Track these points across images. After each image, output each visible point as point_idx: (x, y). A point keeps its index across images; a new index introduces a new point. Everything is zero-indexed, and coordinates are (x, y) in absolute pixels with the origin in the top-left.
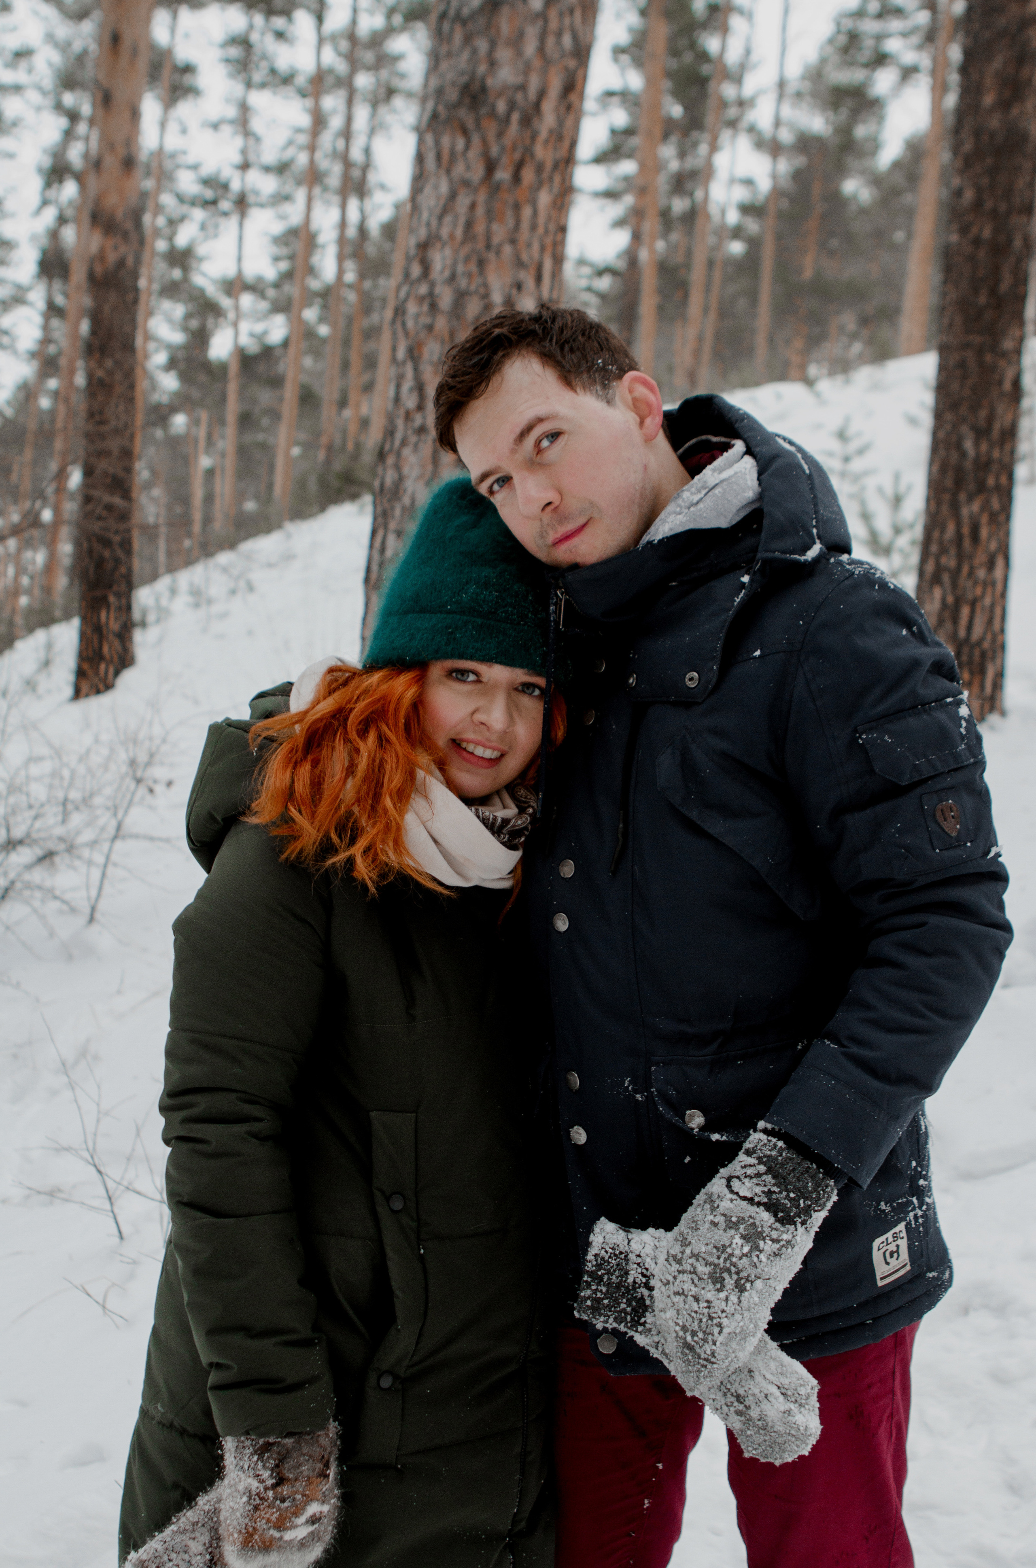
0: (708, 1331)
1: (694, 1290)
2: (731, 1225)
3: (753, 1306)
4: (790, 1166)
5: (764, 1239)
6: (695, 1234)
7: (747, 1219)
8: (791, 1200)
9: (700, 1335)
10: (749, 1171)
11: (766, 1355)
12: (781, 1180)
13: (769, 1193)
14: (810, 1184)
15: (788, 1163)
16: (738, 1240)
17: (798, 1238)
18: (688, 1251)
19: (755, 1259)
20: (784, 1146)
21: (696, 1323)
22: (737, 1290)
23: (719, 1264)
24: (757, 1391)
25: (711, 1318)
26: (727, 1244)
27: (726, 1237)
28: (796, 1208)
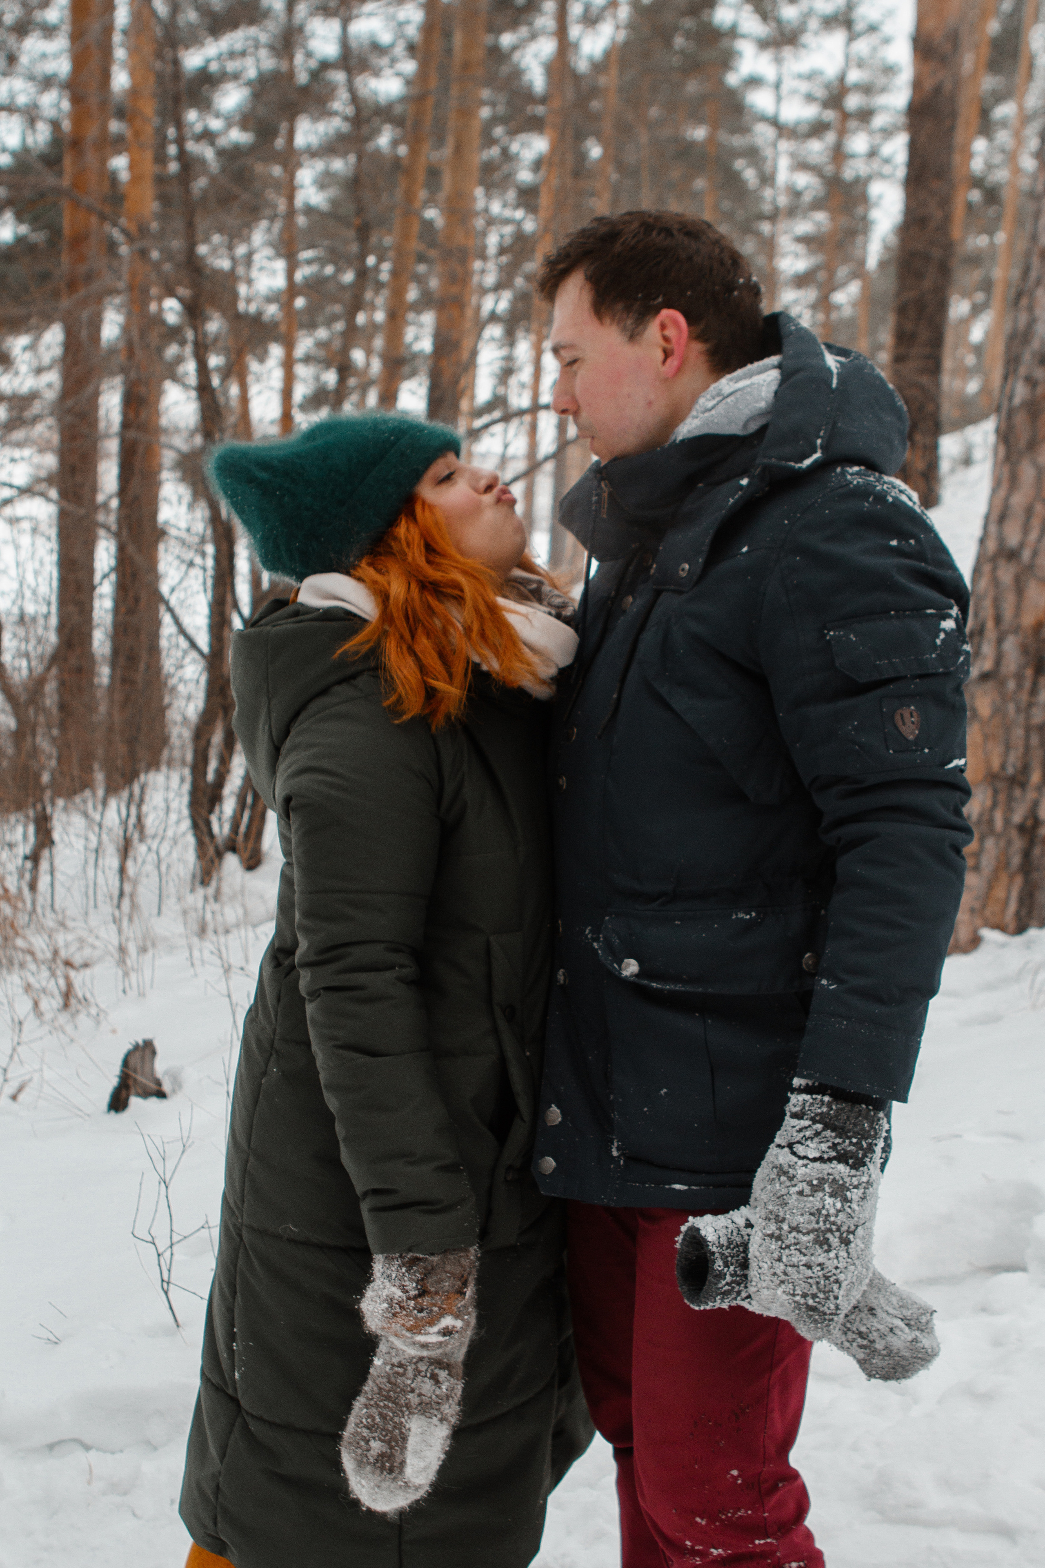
0: (827, 1289)
1: (804, 1259)
2: (816, 1189)
3: (860, 1253)
4: (844, 1117)
5: (848, 1190)
6: (786, 1208)
7: (826, 1177)
8: (854, 1144)
9: (821, 1295)
10: (808, 1133)
11: (886, 1291)
12: (841, 1132)
13: (834, 1146)
14: (866, 1125)
15: (840, 1114)
16: (829, 1201)
17: (873, 1176)
18: (785, 1227)
19: (849, 1210)
20: (830, 1099)
21: (814, 1287)
22: (843, 1245)
23: (820, 1228)
24: (880, 1327)
25: (827, 1278)
26: (821, 1207)
27: (817, 1201)
28: (861, 1150)
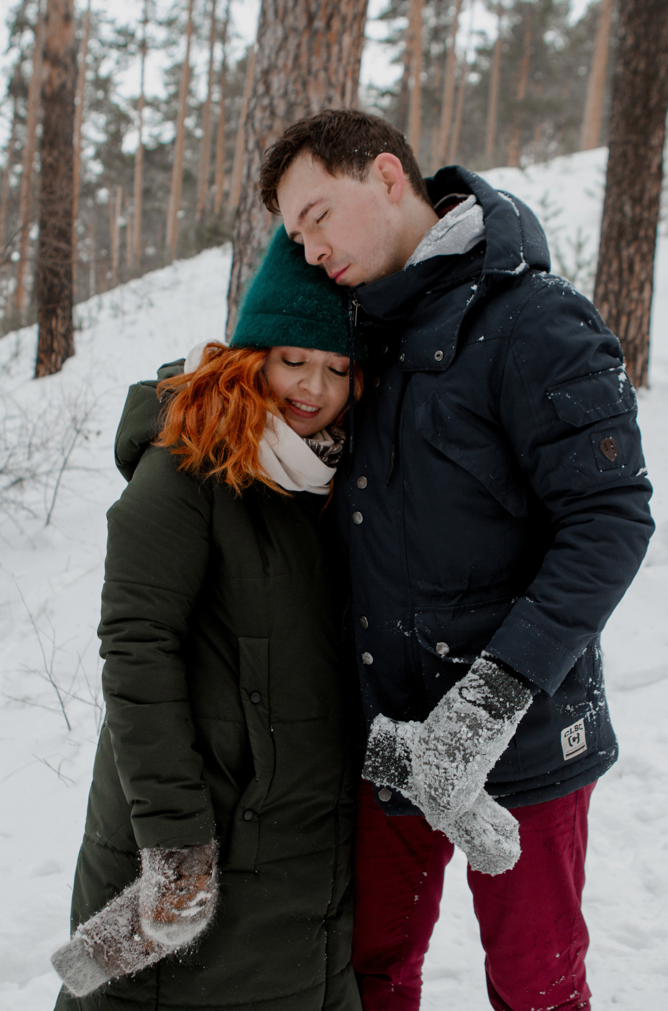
0: (445, 788)
1: (436, 761)
2: (461, 719)
3: (474, 772)
4: (500, 681)
5: (482, 728)
6: (437, 724)
7: (471, 715)
8: (500, 703)
9: (440, 790)
10: (474, 684)
11: (484, 804)
12: (494, 690)
13: (486, 698)
14: (513, 693)
15: (499, 679)
16: (464, 729)
17: (505, 728)
18: (432, 736)
19: (476, 741)
20: (496, 667)
21: (437, 783)
22: (464, 761)
23: (452, 745)
24: (478, 828)
25: (447, 780)
26: (458, 732)
27: (457, 726)
28: (504, 708)
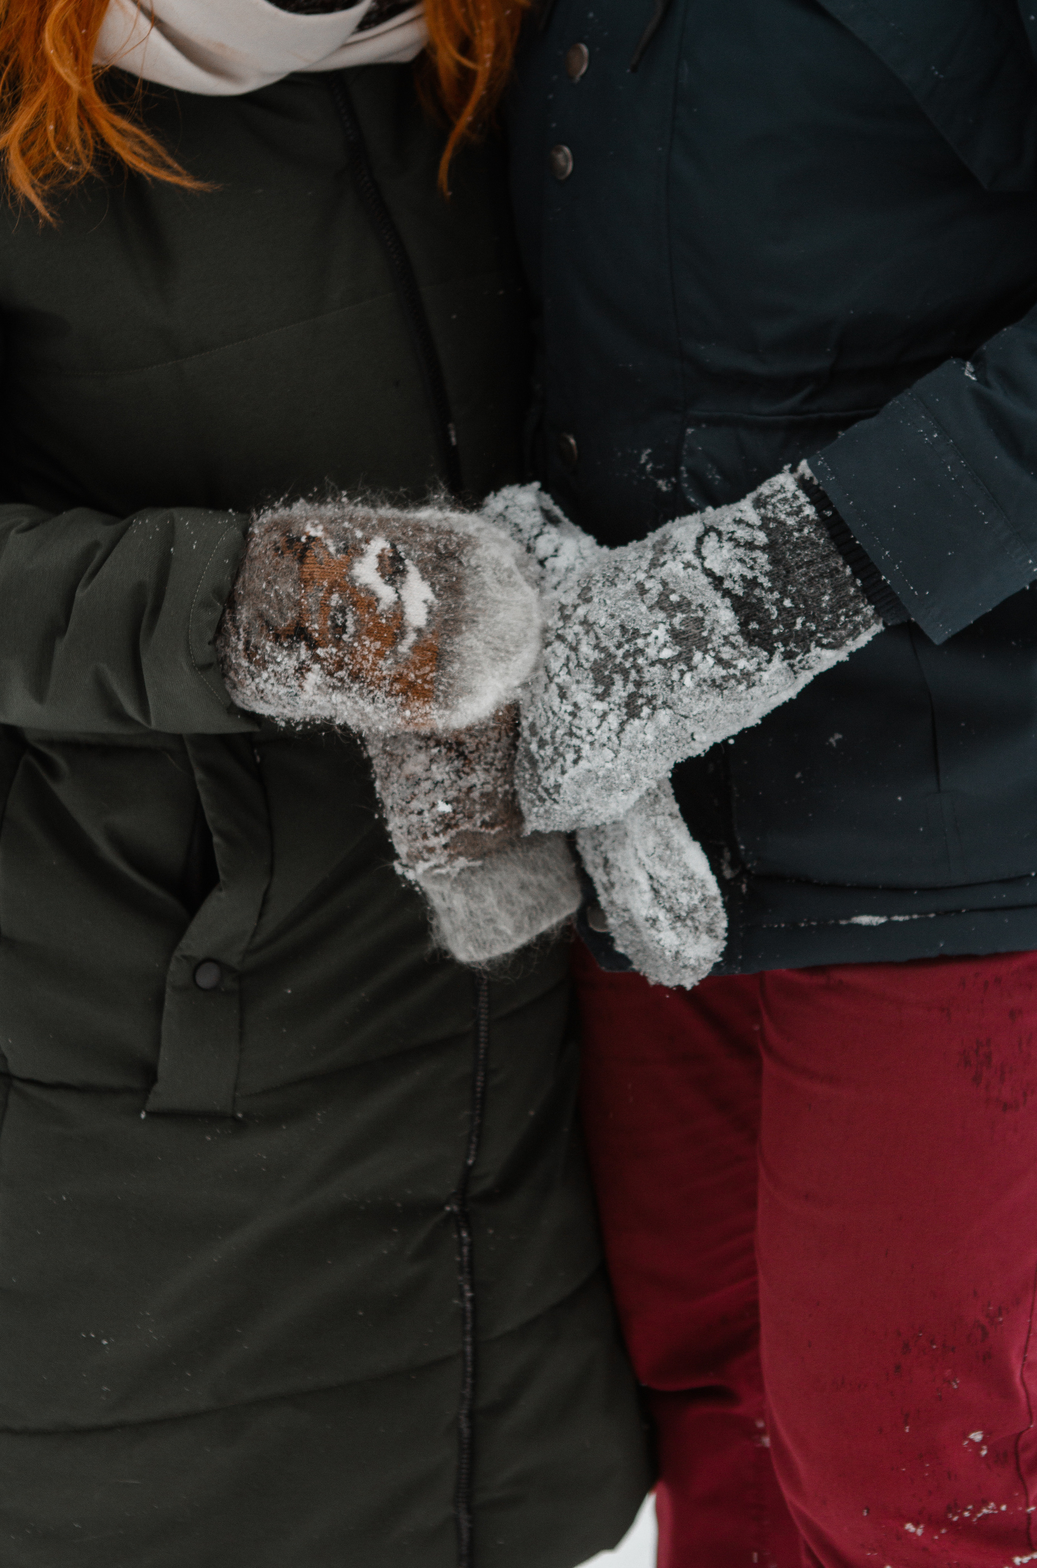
0: (561, 749)
1: (563, 678)
2: (663, 604)
3: (639, 746)
4: (806, 555)
5: (705, 651)
6: (607, 589)
7: (693, 607)
8: (782, 610)
10: (741, 532)
12: (781, 570)
13: (751, 584)
14: (827, 597)
15: (805, 548)
16: (661, 633)
17: (766, 676)
18: (581, 611)
19: (676, 676)
20: (813, 516)
22: (625, 709)
23: (615, 657)
26: (643, 632)
27: (648, 619)
28: (785, 626)
